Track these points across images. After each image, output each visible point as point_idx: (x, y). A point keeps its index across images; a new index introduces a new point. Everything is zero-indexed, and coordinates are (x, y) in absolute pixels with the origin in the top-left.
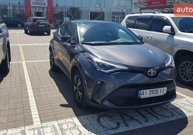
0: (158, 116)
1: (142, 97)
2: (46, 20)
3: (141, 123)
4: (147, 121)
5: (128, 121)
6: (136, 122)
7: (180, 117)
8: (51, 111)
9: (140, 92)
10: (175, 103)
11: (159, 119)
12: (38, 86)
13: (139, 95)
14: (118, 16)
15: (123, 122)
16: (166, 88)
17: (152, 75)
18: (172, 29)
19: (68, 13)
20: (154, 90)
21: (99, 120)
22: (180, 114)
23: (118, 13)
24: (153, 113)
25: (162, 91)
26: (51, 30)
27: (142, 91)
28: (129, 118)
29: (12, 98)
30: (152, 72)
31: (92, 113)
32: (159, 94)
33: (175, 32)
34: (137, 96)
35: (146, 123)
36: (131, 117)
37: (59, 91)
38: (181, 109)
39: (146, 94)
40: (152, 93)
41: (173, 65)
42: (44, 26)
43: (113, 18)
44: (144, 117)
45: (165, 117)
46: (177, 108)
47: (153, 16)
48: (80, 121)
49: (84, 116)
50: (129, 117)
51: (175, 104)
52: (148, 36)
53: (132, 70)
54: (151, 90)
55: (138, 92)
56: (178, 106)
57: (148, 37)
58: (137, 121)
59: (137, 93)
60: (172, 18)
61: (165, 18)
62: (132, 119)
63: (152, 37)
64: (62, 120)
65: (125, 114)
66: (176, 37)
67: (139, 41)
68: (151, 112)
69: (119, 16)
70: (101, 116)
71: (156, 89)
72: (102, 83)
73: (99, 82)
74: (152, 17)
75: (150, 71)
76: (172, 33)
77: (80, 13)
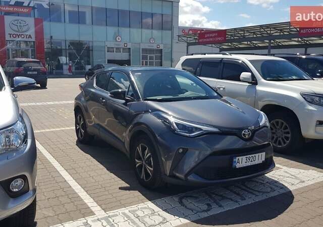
0: (254, 192)
1: (238, 166)
2: (40, 64)
3: (237, 202)
4: (243, 199)
5: (220, 201)
6: (230, 200)
7: (282, 191)
8: (110, 196)
9: (235, 160)
10: (271, 175)
11: (257, 196)
12: (72, 165)
13: (234, 164)
14: (152, 55)
15: (214, 202)
16: (264, 154)
17: (247, 137)
18: (253, 76)
19: (71, 51)
20: (250, 156)
21: (182, 202)
22: (281, 188)
23: (151, 51)
24: (248, 190)
25: (260, 158)
26: (48, 79)
27: (237, 158)
28: (220, 198)
29: (42, 184)
30: (246, 133)
31: (169, 195)
32: (257, 162)
33: (256, 81)
34: (232, 165)
35: (244, 201)
36: (221, 196)
37: (107, 170)
38: (281, 182)
39: (242, 162)
40: (248, 160)
41: (268, 124)
42: (36, 73)
43: (144, 58)
44: (238, 194)
45: (264, 192)
46: (276, 182)
47: (223, 58)
48: (157, 205)
49: (160, 200)
50: (218, 196)
51: (272, 177)
52: (218, 86)
53: (224, 132)
54: (248, 156)
55: (232, 160)
56: (276, 180)
57: (220, 88)
58: (232, 200)
59: (231, 162)
60: (251, 61)
61: (240, 62)
62: (223, 198)
63: (224, 88)
64: (133, 206)
65: (214, 193)
66: (259, 88)
67: (216, 94)
68: (244, 188)
69: (154, 55)
70: (183, 198)
71: (253, 155)
72: (185, 151)
73: (181, 151)
74: (221, 61)
75: (245, 132)
76: (254, 82)
77: (91, 51)
